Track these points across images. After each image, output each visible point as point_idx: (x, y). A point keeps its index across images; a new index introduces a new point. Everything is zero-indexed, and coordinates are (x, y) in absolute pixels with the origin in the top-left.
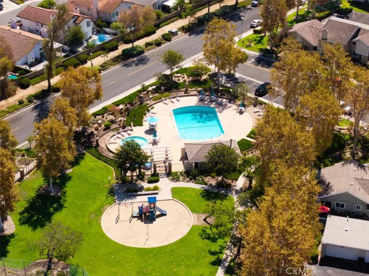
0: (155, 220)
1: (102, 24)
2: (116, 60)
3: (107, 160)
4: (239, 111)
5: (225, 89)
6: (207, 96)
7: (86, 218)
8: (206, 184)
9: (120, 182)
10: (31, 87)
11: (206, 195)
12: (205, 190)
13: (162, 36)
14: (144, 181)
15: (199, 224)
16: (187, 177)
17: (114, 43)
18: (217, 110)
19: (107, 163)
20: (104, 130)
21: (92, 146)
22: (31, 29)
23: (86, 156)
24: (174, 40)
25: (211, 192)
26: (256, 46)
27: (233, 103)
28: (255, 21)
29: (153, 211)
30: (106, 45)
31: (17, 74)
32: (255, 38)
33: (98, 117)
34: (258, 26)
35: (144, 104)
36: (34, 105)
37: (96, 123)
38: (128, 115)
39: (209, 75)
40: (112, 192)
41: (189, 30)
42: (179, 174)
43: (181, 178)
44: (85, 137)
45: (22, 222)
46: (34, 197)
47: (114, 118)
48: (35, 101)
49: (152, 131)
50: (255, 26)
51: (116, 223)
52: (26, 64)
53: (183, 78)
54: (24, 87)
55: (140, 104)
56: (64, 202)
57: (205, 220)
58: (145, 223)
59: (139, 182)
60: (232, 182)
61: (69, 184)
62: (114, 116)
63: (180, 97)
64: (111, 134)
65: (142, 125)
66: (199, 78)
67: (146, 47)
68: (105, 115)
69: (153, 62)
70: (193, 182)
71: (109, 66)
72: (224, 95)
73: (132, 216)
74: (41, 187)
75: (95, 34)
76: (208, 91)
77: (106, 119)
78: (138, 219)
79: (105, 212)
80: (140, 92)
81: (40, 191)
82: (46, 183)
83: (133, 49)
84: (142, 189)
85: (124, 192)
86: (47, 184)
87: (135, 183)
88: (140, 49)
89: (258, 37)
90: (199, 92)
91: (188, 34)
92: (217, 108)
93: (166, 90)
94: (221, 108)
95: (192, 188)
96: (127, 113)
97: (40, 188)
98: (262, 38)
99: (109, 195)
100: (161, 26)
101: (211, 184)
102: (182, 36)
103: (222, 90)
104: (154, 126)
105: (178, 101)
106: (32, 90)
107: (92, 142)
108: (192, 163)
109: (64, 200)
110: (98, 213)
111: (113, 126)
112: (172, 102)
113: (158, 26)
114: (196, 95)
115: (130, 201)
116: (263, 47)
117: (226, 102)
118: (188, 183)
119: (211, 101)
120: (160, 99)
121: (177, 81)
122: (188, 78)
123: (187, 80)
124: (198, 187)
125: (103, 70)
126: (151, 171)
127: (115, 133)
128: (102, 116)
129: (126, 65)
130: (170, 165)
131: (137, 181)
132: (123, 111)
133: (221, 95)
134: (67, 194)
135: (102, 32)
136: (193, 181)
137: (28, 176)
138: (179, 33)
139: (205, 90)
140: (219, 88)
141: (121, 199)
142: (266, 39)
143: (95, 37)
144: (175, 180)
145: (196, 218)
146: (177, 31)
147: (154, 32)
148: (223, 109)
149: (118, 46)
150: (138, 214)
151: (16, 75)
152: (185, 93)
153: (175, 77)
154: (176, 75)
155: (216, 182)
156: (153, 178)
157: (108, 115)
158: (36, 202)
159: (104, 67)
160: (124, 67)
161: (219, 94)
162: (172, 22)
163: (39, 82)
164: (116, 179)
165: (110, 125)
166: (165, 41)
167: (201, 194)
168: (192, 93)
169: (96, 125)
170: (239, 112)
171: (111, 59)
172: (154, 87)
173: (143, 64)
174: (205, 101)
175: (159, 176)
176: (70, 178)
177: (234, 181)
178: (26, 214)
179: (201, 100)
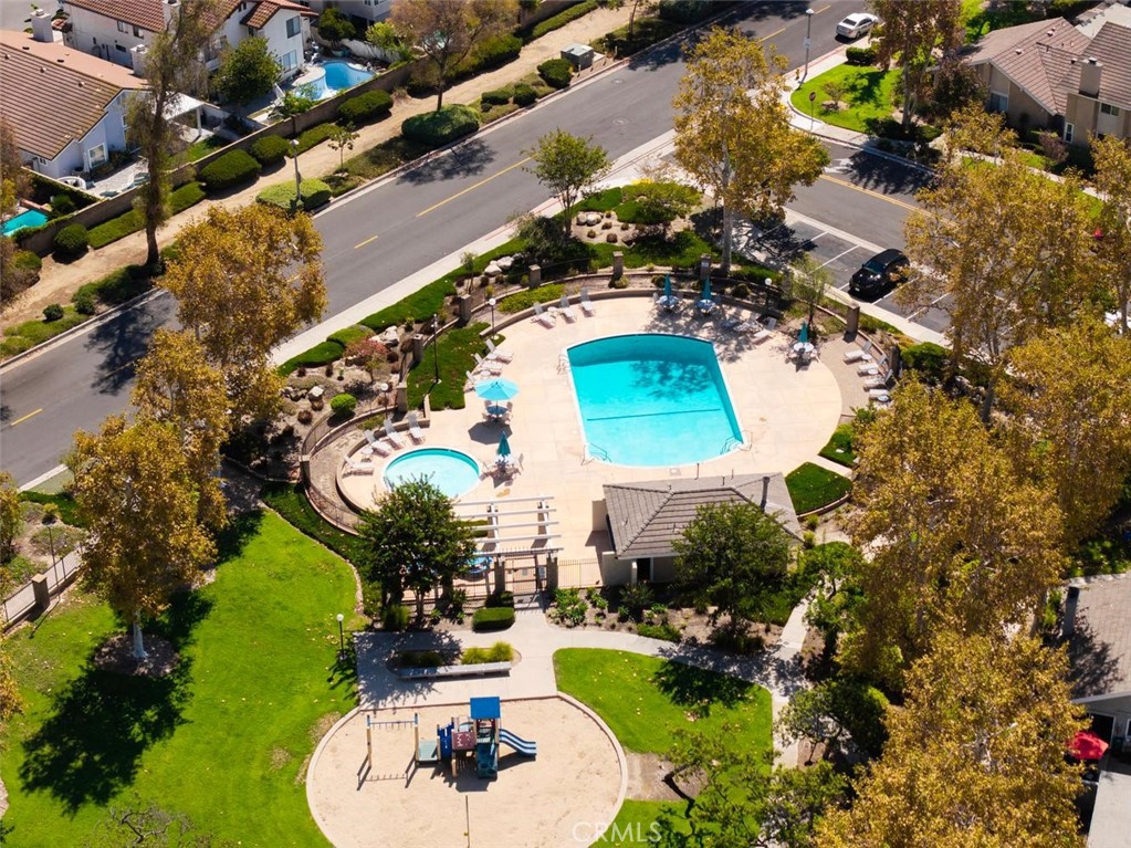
0: (495, 779)
1: (339, 26)
2: (380, 157)
3: (334, 540)
4: (794, 355)
5: (747, 270)
6: (686, 296)
7: (256, 764)
8: (676, 638)
9: (378, 626)
10: (91, 253)
11: (675, 683)
12: (671, 662)
13: (539, 68)
14: (460, 622)
15: (647, 796)
16: (610, 611)
17: (377, 97)
18: (718, 350)
19: (337, 552)
20: (333, 421)
21: (288, 486)
22: (99, 43)
23: (264, 521)
24: (581, 82)
25: (694, 668)
26: (854, 110)
27: (776, 327)
28: (852, 17)
29: (489, 745)
30: (350, 103)
31: (47, 207)
32: (851, 80)
33: (309, 371)
34: (861, 35)
35: (470, 325)
36: (99, 324)
37: (303, 396)
38: (414, 365)
39: (693, 218)
40: (348, 664)
41: (629, 47)
42: (582, 596)
43: (590, 613)
44: (264, 447)
45: (31, 777)
46: (80, 679)
47: (366, 377)
48: (103, 308)
49: (494, 429)
50: (853, 35)
51: (360, 785)
52: (77, 169)
53: (607, 227)
54: (68, 254)
55: (457, 325)
56: (179, 700)
57: (668, 780)
58: (460, 789)
59: (444, 625)
60: (767, 630)
61: (203, 631)
62: (369, 371)
63: (594, 298)
64: (353, 437)
65: (461, 406)
66: (661, 227)
67: (486, 110)
68: (336, 363)
69: (505, 165)
70: (630, 629)
71: (357, 178)
72: (744, 295)
73: (414, 759)
74: (105, 641)
75: (316, 61)
76: (689, 279)
77: (341, 379)
78: (436, 773)
79: (324, 740)
80: (458, 277)
81: (100, 656)
82: (120, 625)
83: (441, 117)
84: (451, 653)
85: (392, 664)
86: (124, 630)
87: (430, 630)
88: (463, 119)
89: (862, 77)
90: (660, 282)
91: (626, 61)
92: (721, 342)
93: (547, 274)
94: (733, 344)
95: (626, 654)
96: (410, 356)
97: (102, 646)
98: (875, 79)
99: (337, 677)
100: (536, 32)
101: (694, 639)
102: (609, 71)
103: (738, 276)
104: (503, 411)
105: (587, 314)
106: (94, 267)
107: (289, 467)
108: (629, 562)
109: (183, 695)
110: (297, 748)
111: (364, 408)
112: (568, 320)
113: (526, 35)
114: (648, 294)
115: (410, 700)
116: (880, 115)
117: (750, 321)
118: (615, 634)
119: (701, 318)
120: (527, 305)
121: (586, 240)
122: (624, 229)
123: (621, 236)
124: (648, 647)
125: (336, 196)
126: (488, 584)
127: (369, 434)
128: (324, 368)
129: (414, 177)
130: (552, 566)
131: (435, 622)
132: (398, 349)
133: (735, 294)
134: (194, 670)
135: (339, 53)
136: (629, 624)
137: (61, 598)
138: (598, 56)
139: (680, 276)
140: (725, 267)
141: (379, 693)
142: (887, 85)
143: (315, 73)
144: (568, 622)
145: (638, 771)
146: (591, 54)
147: (513, 56)
148: (739, 349)
149: (390, 105)
150: (435, 753)
151: (43, 211)
152: (611, 285)
153: (579, 224)
154: (583, 216)
155: (709, 630)
156: (494, 614)
157: (348, 363)
158: (85, 702)
159: (339, 182)
160: (407, 184)
161: (728, 290)
162: (576, 18)
163: (119, 239)
164: (367, 613)
165: (353, 406)
166: (547, 89)
167: (660, 675)
168: (635, 286)
169: (304, 404)
170: (794, 360)
171: (367, 154)
172: (507, 262)
173: (469, 171)
174: (679, 316)
175: (512, 605)
176: (205, 607)
177: (774, 627)
178: (47, 749)
179: (667, 313)
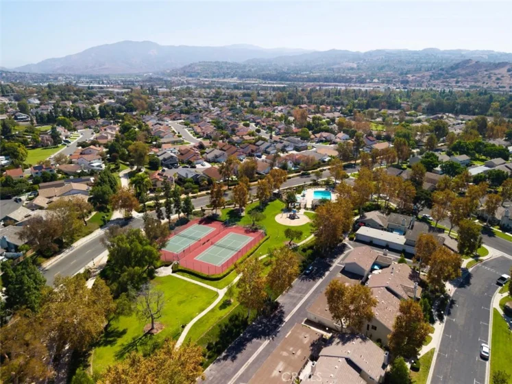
0: (295, 219)
13: (320, 170)
18: (331, 193)
24: (324, 172)
30: (296, 171)
35: (304, 188)
39: (333, 183)
43: (309, 210)
49: (303, 196)
51: (281, 218)
58: (291, 220)
63: (318, 188)
65: (301, 194)
66: (329, 183)
67: (312, 173)
70: (313, 211)
71: (295, 177)
74: (258, 205)
78: (289, 218)
79: (278, 215)
80: (303, 185)
83: (306, 173)
84: (293, 211)
85: (286, 211)
87: (291, 209)
99: (281, 211)
110: (275, 215)
112: (315, 189)
114: (325, 188)
117: (336, 191)
120: (310, 188)
121: (319, 183)
123: (323, 183)
126: (298, 206)
130: (306, 205)
132: (295, 189)
134: (266, 209)
135: (296, 167)
139: (329, 187)
143: (293, 168)
144: (306, 210)
145: (310, 221)
146: (326, 170)
147: (317, 169)
149: (300, 171)
152: (321, 187)
157: (289, 190)
160: (301, 178)
162: (325, 166)
164: (285, 207)
167: (315, 214)
171: (297, 175)
172: (310, 184)
173: (307, 177)
174: (328, 190)
175: (301, 208)
176: (268, 205)
178: (250, 212)
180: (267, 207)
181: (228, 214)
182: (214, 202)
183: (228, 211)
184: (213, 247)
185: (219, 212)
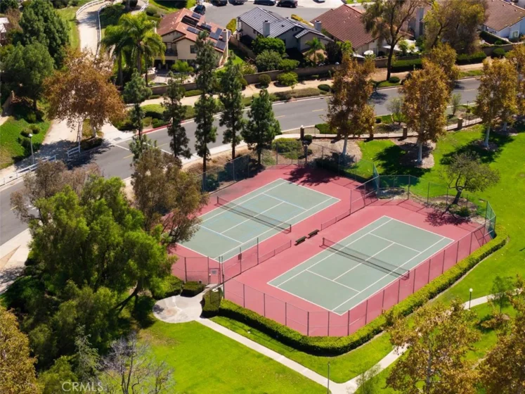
10: (504, 59)
45: (443, 162)
46: (465, 146)
52: (507, 37)
56: (495, 157)
61: (509, 145)
74: (476, 140)
81: (474, 143)
82: (482, 138)
134: (502, 152)
137: (466, 128)
176: (511, 140)
178: (449, 157)
180: (507, 149)
181: (380, 157)
182: (342, 115)
183: (381, 150)
184: (326, 255)
185: (353, 148)
